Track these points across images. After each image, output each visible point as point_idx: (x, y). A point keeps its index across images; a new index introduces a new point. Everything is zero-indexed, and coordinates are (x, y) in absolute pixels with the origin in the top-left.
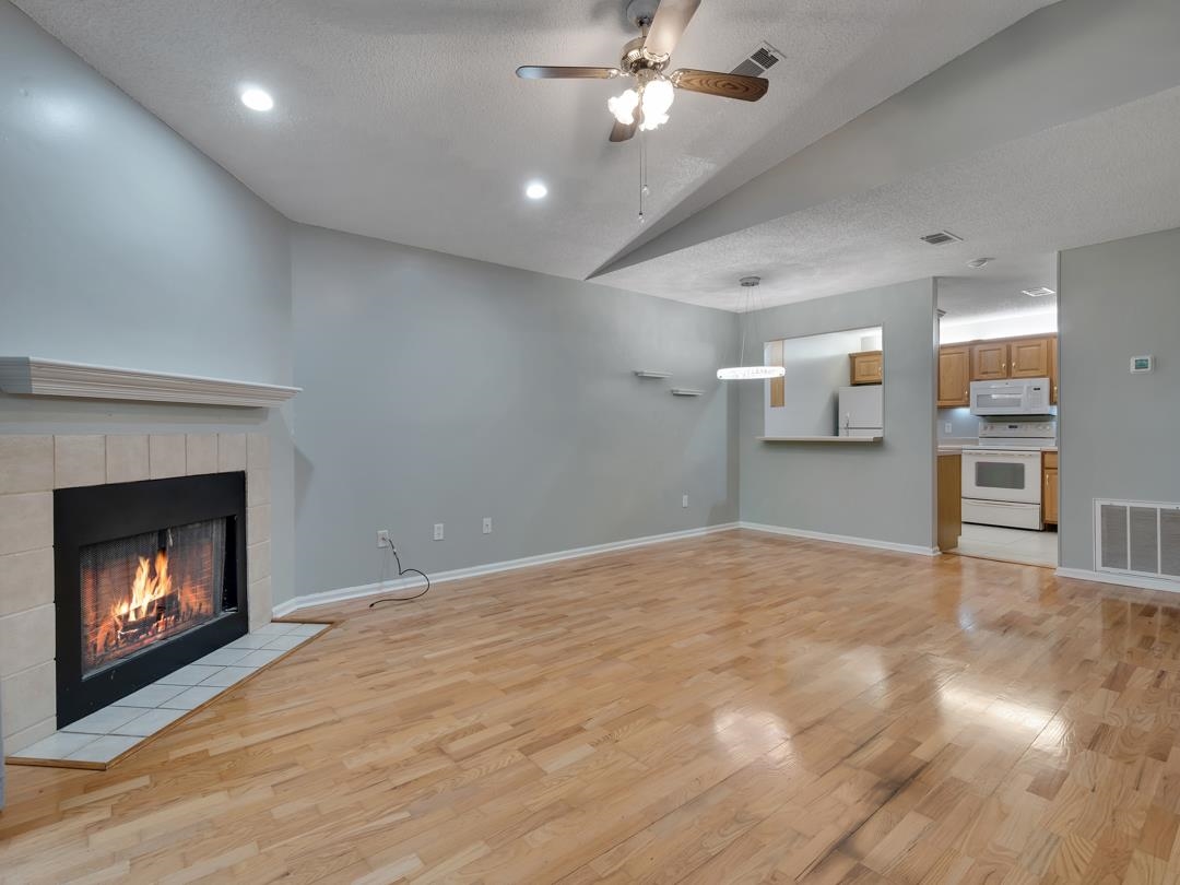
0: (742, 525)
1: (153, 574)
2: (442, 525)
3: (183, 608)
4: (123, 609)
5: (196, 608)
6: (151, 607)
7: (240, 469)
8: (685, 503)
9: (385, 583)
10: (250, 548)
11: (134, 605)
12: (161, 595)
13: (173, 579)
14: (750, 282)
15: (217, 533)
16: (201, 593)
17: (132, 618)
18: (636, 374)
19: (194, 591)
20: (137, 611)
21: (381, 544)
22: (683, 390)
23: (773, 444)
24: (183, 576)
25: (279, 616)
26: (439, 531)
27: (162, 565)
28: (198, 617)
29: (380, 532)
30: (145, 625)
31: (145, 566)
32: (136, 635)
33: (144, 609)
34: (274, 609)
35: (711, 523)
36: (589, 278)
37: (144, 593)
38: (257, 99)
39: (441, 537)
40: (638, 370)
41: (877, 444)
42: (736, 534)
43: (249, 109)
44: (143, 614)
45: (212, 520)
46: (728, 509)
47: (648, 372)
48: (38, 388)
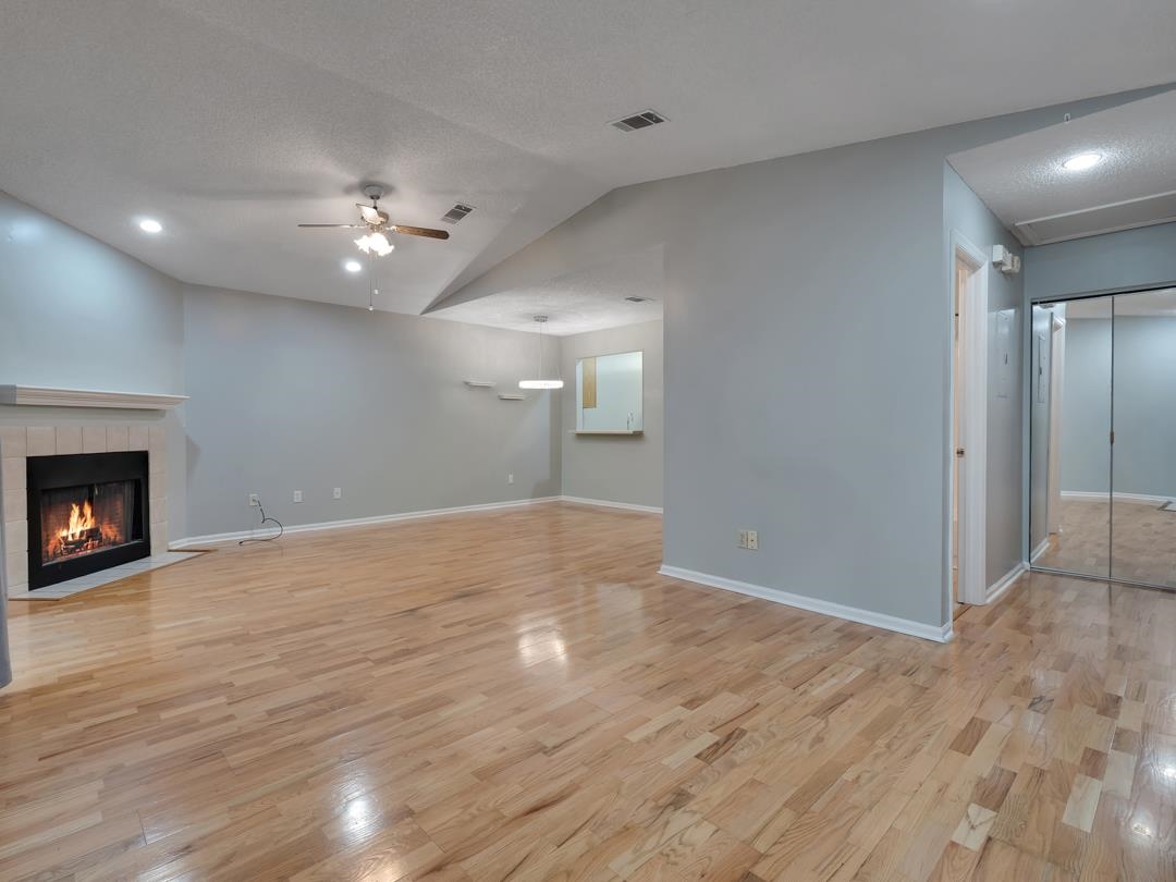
0: (563, 498)
1: (82, 515)
2: (299, 492)
3: (104, 537)
4: (64, 533)
5: (112, 538)
6: (82, 533)
7: (144, 449)
8: (511, 481)
9: (255, 531)
10: (151, 501)
11: (71, 532)
12: (89, 527)
13: (96, 519)
14: (542, 318)
15: (128, 490)
16: (115, 529)
17: (70, 539)
18: (467, 383)
19: (110, 528)
20: (73, 535)
21: (252, 504)
22: (506, 396)
23: (582, 436)
24: (102, 518)
25: (174, 548)
26: (298, 496)
27: (88, 510)
28: (114, 543)
29: (251, 496)
30: (79, 544)
31: (76, 511)
32: (74, 549)
33: (78, 534)
34: (170, 544)
35: (534, 496)
36: (423, 313)
37: (77, 524)
38: (150, 226)
39: (300, 500)
40: (468, 380)
41: (637, 436)
42: (558, 505)
43: (145, 232)
44: (77, 538)
45: (124, 481)
46: (552, 485)
47: (474, 382)
48: (19, 401)
